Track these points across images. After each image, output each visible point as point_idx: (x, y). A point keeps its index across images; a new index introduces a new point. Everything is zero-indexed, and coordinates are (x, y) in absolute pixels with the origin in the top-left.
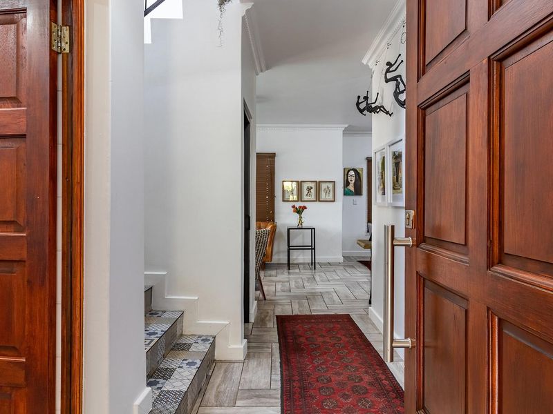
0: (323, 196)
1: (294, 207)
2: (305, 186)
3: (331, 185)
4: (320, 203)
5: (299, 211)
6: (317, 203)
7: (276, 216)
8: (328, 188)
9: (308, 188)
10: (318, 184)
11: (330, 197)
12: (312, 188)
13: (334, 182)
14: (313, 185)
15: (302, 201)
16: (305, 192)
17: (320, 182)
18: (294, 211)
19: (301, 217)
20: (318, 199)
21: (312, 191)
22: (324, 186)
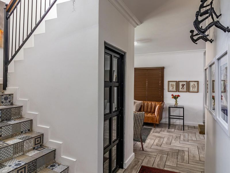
0: (191, 89)
1: (172, 95)
2: (181, 84)
3: (196, 84)
4: (189, 93)
5: (176, 97)
6: (188, 93)
7: (165, 99)
8: (194, 85)
9: (182, 85)
10: (188, 83)
11: (196, 90)
12: (184, 85)
13: (198, 82)
14: (185, 83)
15: (179, 92)
16: (181, 87)
17: (189, 81)
18: (172, 98)
19: (176, 101)
20: (188, 90)
21: (185, 86)
22: (192, 84)
